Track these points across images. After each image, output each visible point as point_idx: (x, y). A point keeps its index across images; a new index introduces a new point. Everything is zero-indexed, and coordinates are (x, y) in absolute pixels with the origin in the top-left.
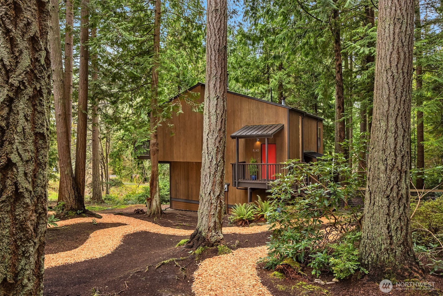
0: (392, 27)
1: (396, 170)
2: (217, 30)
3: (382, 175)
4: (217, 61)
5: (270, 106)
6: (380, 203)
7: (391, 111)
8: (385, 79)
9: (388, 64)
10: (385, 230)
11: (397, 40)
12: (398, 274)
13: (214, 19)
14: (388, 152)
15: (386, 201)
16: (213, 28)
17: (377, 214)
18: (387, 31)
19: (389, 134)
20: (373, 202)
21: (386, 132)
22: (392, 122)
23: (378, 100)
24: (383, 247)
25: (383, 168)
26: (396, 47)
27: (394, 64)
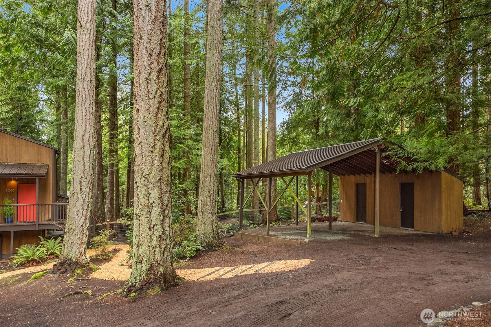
0: (212, 134)
1: (214, 201)
2: (91, 97)
3: (209, 203)
4: (91, 121)
5: (30, 143)
6: (208, 216)
7: (212, 173)
8: (209, 158)
9: (211, 151)
10: (211, 229)
11: (214, 141)
12: (218, 246)
13: (89, 88)
14: (211, 192)
15: (211, 215)
16: (88, 94)
17: (207, 222)
18: (210, 135)
19: (211, 184)
20: (204, 216)
21: (210, 183)
22: (212, 179)
23: (205, 167)
24: (210, 236)
25: (209, 200)
26: (214, 144)
27: (213, 152)
